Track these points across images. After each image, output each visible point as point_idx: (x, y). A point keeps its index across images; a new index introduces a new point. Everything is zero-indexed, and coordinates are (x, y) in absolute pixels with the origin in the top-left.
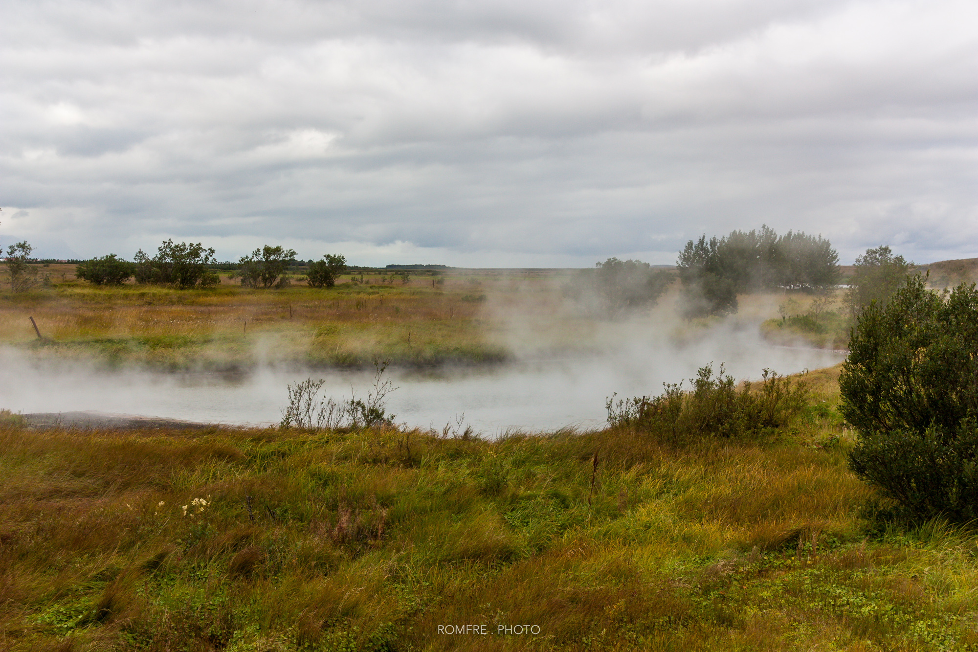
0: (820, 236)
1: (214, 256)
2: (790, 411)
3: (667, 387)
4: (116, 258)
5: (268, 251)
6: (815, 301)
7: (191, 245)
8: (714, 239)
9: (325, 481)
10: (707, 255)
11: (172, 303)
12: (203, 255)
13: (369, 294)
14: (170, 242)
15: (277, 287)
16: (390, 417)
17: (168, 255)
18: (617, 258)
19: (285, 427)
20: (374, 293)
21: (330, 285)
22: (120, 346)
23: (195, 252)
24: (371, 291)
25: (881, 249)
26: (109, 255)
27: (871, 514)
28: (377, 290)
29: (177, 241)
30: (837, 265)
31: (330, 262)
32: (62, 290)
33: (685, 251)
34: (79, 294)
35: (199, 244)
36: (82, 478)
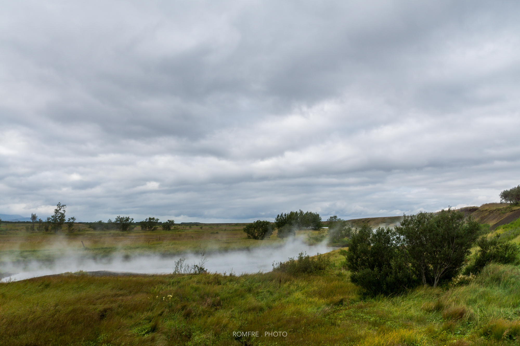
0: (316, 213)
1: (133, 221)
2: (326, 265)
3: (290, 259)
4: (102, 222)
5: (150, 219)
6: (319, 232)
7: (126, 217)
8: (285, 214)
9: (196, 289)
10: (283, 219)
11: (120, 236)
12: (130, 220)
13: (182, 232)
14: (119, 217)
15: (153, 230)
16: (206, 270)
17: (119, 221)
18: (260, 220)
19: (175, 273)
20: (183, 232)
21: (169, 229)
22: (110, 250)
23: (128, 219)
24: (182, 231)
25: (334, 216)
26: (100, 221)
27: (361, 293)
28: (184, 231)
29: (121, 216)
30: (321, 221)
31: (170, 222)
32: (84, 232)
33: (277, 218)
34: (90, 233)
35: (129, 217)
36: (122, 291)
